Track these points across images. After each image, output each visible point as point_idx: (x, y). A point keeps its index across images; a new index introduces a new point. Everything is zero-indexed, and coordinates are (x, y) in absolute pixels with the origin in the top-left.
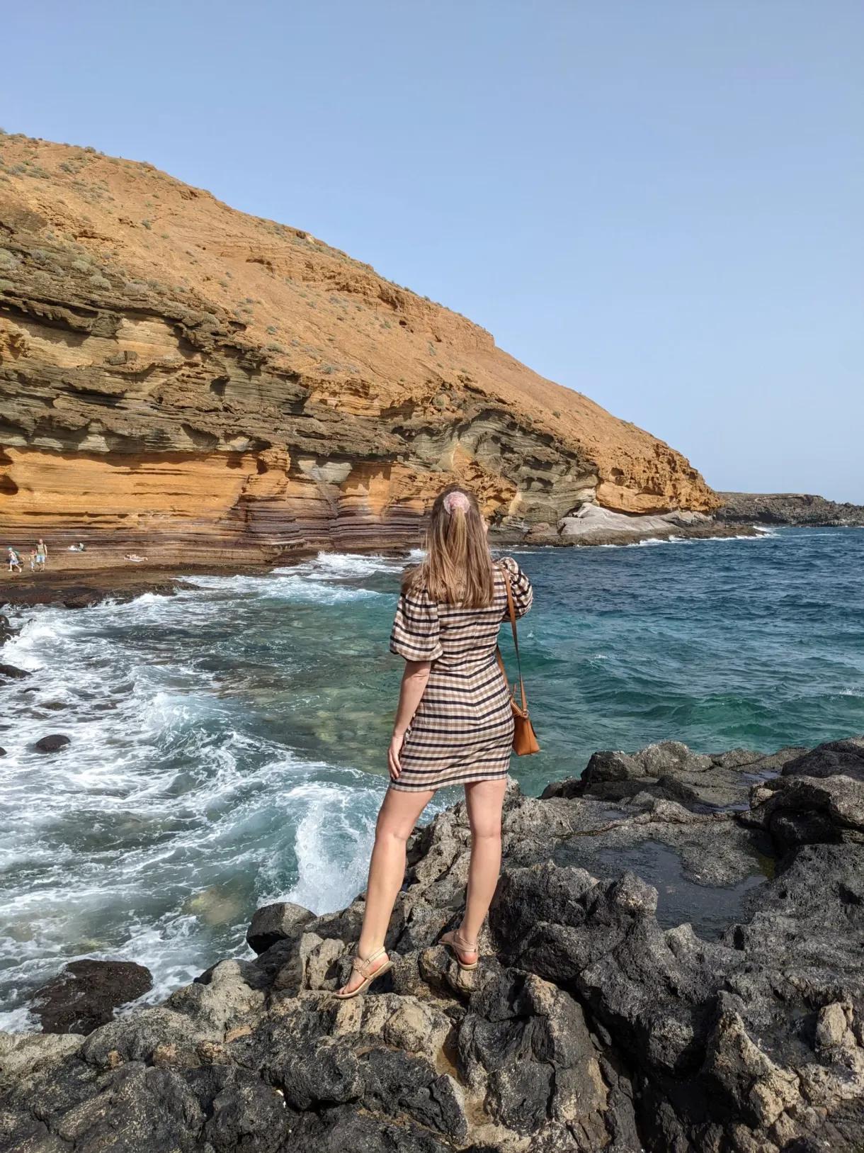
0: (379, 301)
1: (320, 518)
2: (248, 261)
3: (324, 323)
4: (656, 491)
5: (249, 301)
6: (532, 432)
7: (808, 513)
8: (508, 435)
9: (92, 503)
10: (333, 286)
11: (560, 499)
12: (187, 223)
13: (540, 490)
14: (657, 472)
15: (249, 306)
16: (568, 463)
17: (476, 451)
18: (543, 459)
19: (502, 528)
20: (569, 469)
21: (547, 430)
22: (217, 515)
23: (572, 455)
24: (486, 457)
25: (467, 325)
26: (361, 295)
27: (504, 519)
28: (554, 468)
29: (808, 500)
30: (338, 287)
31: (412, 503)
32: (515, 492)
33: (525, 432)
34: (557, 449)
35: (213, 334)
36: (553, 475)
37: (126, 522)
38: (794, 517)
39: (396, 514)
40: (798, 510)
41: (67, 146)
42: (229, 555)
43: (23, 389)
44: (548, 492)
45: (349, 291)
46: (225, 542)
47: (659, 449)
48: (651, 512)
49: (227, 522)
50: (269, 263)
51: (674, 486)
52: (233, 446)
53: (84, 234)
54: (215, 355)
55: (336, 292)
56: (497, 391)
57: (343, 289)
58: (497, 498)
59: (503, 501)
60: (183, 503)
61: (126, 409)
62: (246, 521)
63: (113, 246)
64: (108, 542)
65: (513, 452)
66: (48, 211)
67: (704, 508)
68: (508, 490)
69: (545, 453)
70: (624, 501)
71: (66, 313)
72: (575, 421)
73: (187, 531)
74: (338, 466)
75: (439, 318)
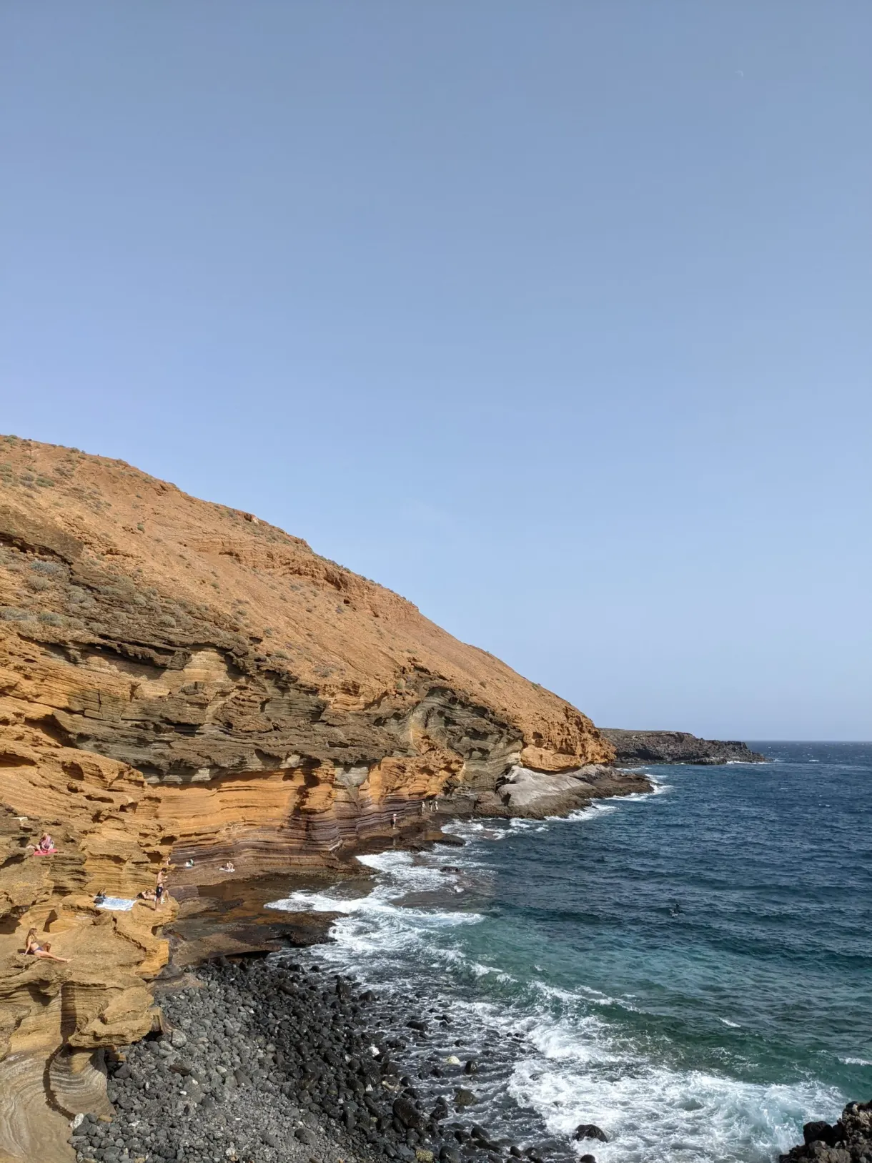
0: (326, 582)
1: (348, 818)
2: (220, 553)
3: (299, 618)
4: (567, 750)
5: (240, 602)
6: (470, 705)
7: (680, 750)
8: (449, 708)
9: (199, 824)
10: (288, 571)
11: (494, 764)
12: (169, 522)
13: (480, 759)
14: (569, 734)
15: (241, 607)
16: (501, 732)
17: (426, 726)
18: (482, 730)
19: (454, 797)
20: (501, 737)
21: (481, 703)
22: (279, 823)
23: (503, 725)
24: (433, 730)
25: (398, 600)
26: (309, 577)
27: (456, 790)
28: (490, 737)
29: (680, 738)
30: (291, 571)
31: (401, 790)
32: (463, 763)
33: (464, 706)
34: (491, 720)
35: (256, 660)
36: (488, 744)
37: (219, 837)
38: (668, 754)
39: (390, 802)
40: (672, 747)
41: (54, 446)
42: (297, 862)
43: (156, 736)
44: (485, 760)
45: (300, 574)
46: (291, 849)
47: (568, 711)
48: (564, 770)
49: (290, 831)
50: (237, 555)
51: (583, 746)
52: (290, 764)
53: (110, 552)
54: (257, 678)
55: (289, 576)
56: (438, 668)
57: (295, 572)
58: (447, 769)
59: (453, 772)
60: (252, 814)
61: (203, 734)
62: (307, 830)
63: (134, 562)
64: (207, 855)
65: (454, 723)
66: (74, 528)
67: (603, 761)
68: (457, 762)
69: (482, 724)
70: (544, 761)
71: (152, 653)
72: (498, 689)
73: (256, 839)
74: (359, 770)
75: (376, 597)
